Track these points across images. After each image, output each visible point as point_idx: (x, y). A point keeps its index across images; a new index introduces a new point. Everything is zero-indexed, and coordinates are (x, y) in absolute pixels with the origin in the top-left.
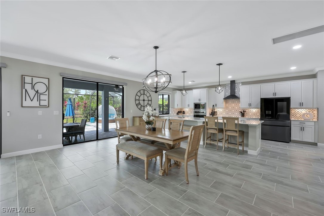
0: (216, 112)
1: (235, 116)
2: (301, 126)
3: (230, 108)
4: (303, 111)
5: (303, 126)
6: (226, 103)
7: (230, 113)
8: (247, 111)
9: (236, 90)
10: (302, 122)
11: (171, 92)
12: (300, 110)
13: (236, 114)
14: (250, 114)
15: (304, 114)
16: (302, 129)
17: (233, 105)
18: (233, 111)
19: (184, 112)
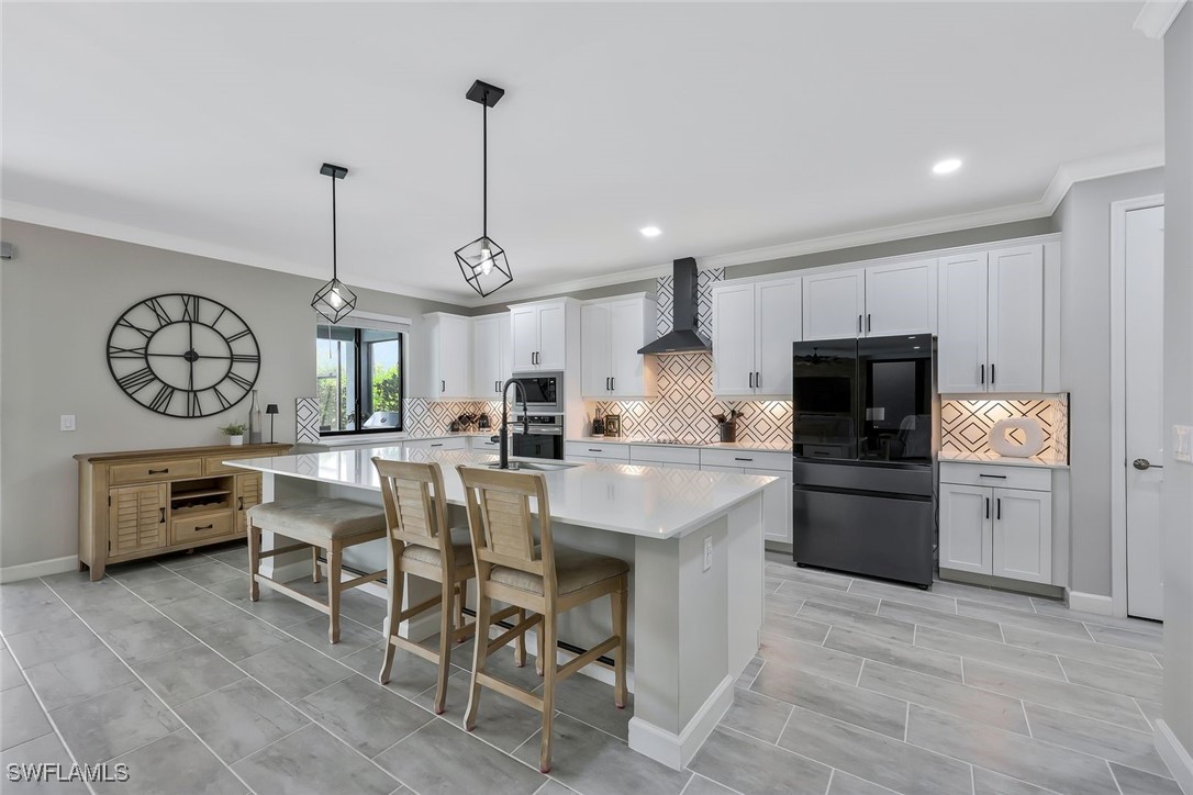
0: (618, 416)
1: (699, 439)
2: (987, 493)
3: (676, 396)
4: (996, 411)
5: (999, 494)
6: (660, 371)
7: (676, 425)
8: (747, 411)
9: (701, 309)
10: (991, 474)
11: (408, 321)
12: (979, 406)
13: (703, 425)
14: (762, 427)
15: (1001, 426)
16: (992, 510)
17: (689, 382)
18: (689, 411)
19: (484, 417)
